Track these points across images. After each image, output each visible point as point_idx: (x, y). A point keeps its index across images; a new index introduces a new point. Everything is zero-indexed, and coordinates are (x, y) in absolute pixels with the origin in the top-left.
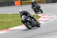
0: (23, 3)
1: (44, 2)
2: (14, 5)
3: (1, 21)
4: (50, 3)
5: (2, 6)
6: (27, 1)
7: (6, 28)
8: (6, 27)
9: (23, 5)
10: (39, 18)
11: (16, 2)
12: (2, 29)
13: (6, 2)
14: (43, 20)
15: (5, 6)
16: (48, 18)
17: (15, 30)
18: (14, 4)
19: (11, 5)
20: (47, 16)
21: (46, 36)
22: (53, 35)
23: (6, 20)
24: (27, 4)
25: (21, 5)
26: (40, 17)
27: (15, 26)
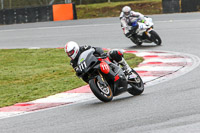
0: (82, 11)
1: (155, 9)
2: (52, 19)
3: (6, 73)
4: (177, 11)
5: (7, 23)
6: (94, 6)
7: (23, 99)
8: (22, 96)
9: (82, 18)
10: (137, 65)
11: (56, 8)
12: (9, 103)
13: (23, 9)
14: (153, 72)
15: (18, 23)
16: (170, 64)
17: (52, 105)
18: (51, 14)
19: (41, 19)
20: (166, 57)
21: (163, 127)
22: (185, 123)
23: (20, 71)
24: (94, 16)
25: (75, 17)
26: (142, 59)
27: (54, 91)
